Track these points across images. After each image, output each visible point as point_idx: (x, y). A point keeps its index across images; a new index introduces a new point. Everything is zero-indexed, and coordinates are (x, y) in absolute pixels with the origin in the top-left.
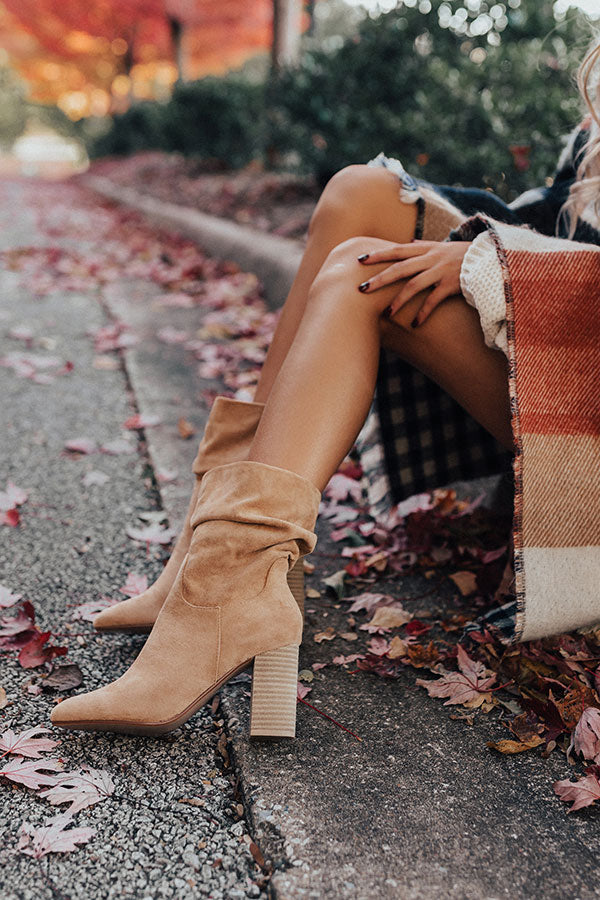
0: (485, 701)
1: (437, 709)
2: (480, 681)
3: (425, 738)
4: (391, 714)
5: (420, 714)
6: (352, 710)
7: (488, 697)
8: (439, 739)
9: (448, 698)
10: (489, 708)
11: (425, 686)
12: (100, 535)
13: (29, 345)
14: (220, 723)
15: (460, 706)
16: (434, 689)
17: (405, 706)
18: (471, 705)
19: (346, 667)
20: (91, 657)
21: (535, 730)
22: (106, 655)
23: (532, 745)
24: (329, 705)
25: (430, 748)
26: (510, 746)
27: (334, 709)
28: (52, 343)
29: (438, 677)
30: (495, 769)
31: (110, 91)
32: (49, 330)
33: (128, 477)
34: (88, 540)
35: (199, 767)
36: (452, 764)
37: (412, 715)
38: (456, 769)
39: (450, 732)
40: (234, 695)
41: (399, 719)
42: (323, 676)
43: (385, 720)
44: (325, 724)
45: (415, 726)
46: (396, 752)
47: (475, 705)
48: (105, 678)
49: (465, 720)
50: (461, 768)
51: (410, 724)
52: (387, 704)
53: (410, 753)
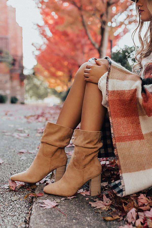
0: (107, 208)
1: (92, 210)
2: (107, 203)
3: (86, 216)
4: (79, 211)
5: (87, 211)
6: (68, 209)
7: (108, 207)
8: (90, 217)
9: (96, 207)
10: (107, 209)
11: (91, 204)
12: (19, 170)
13: (21, 132)
14: (30, 212)
15: (99, 209)
16: (93, 205)
17: (84, 209)
18: (102, 209)
19: (71, 199)
20: (2, 196)
21: (117, 214)
22: (6, 196)
23: (116, 218)
24: (62, 208)
25: (86, 219)
26: (109, 218)
27: (63, 209)
28: (27, 131)
29: (95, 201)
30: (103, 224)
31: (67, 85)
32: (28, 129)
33: (33, 158)
34: (15, 171)
35: (19, 222)
36: (91, 223)
37: (85, 211)
38: (91, 224)
39: (94, 215)
40: (37, 205)
41: (80, 212)
42: (63, 201)
43: (76, 212)
44: (59, 212)
45: (84, 213)
46: (76, 219)
47: (104, 209)
48: (4, 201)
49: (99, 212)
50: (93, 224)
51: (83, 213)
52: (78, 208)
53: (80, 220)
